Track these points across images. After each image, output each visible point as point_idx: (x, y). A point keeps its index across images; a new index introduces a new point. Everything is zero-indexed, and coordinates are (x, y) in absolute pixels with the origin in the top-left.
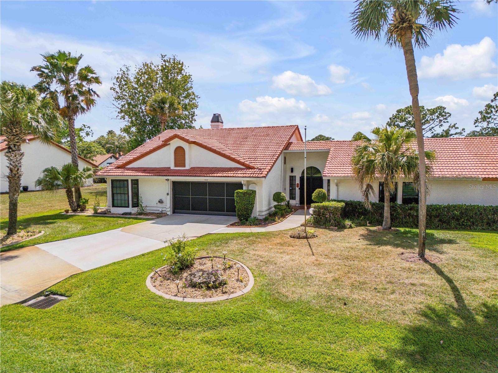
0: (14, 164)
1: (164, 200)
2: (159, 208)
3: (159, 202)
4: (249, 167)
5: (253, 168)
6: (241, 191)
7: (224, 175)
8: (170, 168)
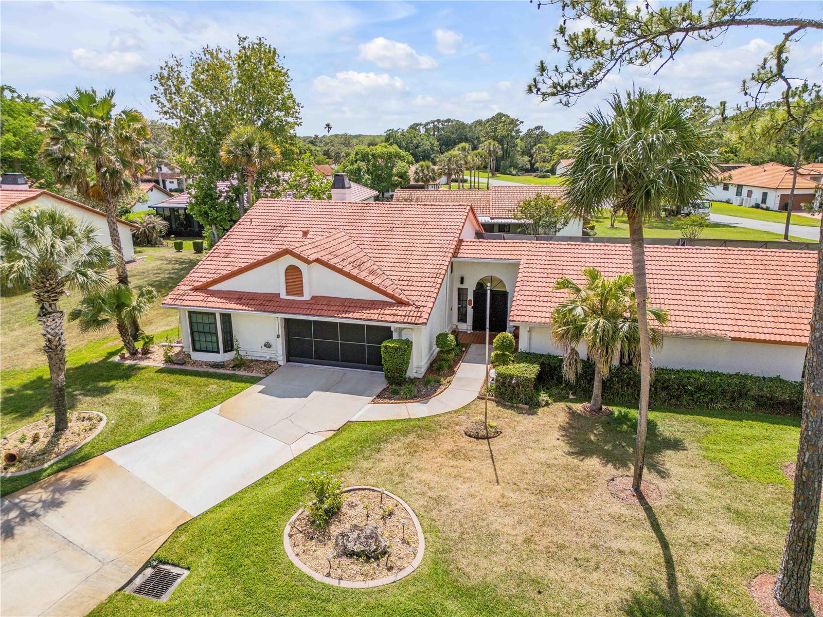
0: (53, 332)
1: (272, 342)
2: (266, 355)
3: (265, 345)
4: (401, 303)
5: (406, 304)
6: (391, 345)
7: (365, 316)
8: (279, 295)
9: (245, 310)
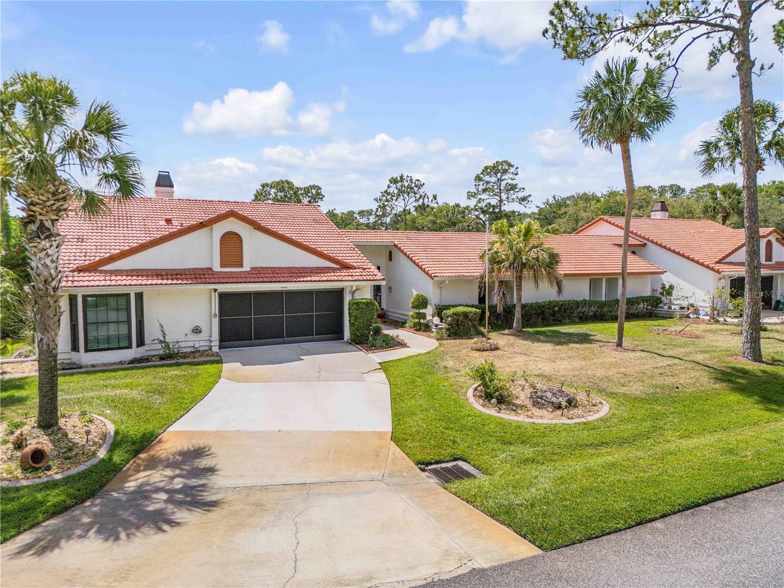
1: (203, 325)
3: (193, 331)
4: (346, 267)
5: (352, 268)
6: (364, 301)
7: (324, 278)
8: (211, 269)
9: (176, 284)
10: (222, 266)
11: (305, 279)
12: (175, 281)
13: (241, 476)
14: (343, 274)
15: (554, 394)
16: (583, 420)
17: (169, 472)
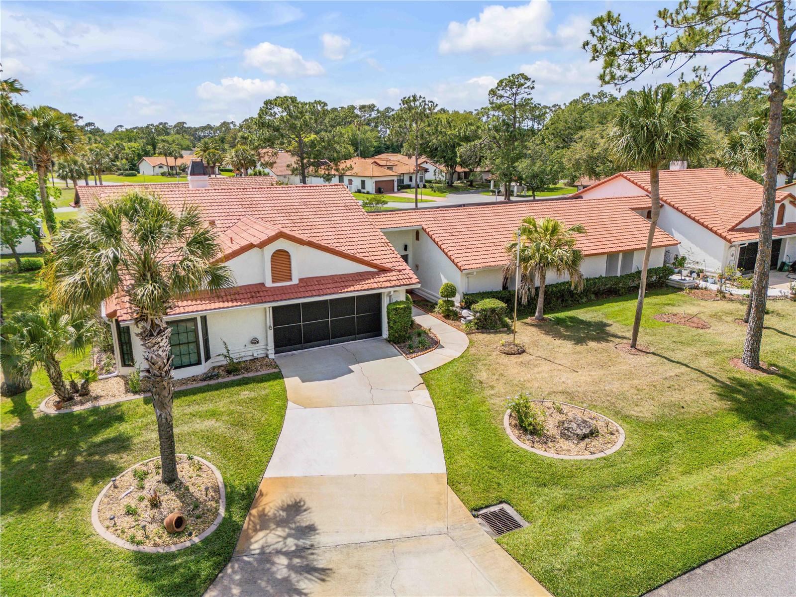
1: (260, 337)
3: (252, 342)
4: (384, 270)
5: (389, 270)
6: (401, 306)
7: (366, 287)
8: (263, 284)
9: (236, 306)
10: (273, 281)
11: (349, 289)
12: (235, 304)
13: (337, 532)
14: (382, 279)
15: (578, 425)
16: (602, 455)
17: (280, 532)
